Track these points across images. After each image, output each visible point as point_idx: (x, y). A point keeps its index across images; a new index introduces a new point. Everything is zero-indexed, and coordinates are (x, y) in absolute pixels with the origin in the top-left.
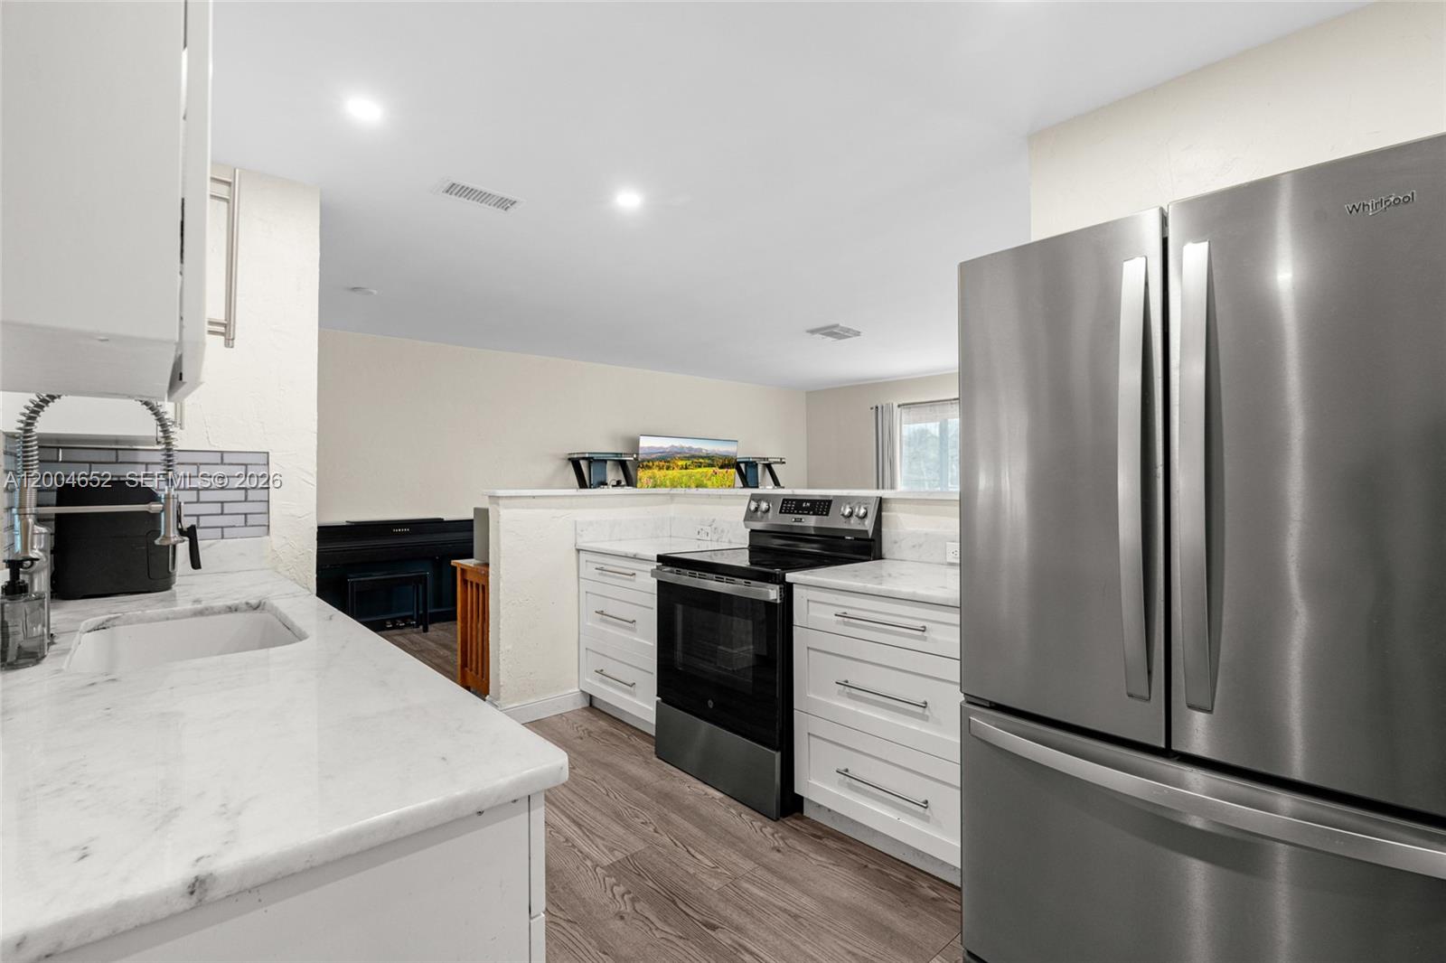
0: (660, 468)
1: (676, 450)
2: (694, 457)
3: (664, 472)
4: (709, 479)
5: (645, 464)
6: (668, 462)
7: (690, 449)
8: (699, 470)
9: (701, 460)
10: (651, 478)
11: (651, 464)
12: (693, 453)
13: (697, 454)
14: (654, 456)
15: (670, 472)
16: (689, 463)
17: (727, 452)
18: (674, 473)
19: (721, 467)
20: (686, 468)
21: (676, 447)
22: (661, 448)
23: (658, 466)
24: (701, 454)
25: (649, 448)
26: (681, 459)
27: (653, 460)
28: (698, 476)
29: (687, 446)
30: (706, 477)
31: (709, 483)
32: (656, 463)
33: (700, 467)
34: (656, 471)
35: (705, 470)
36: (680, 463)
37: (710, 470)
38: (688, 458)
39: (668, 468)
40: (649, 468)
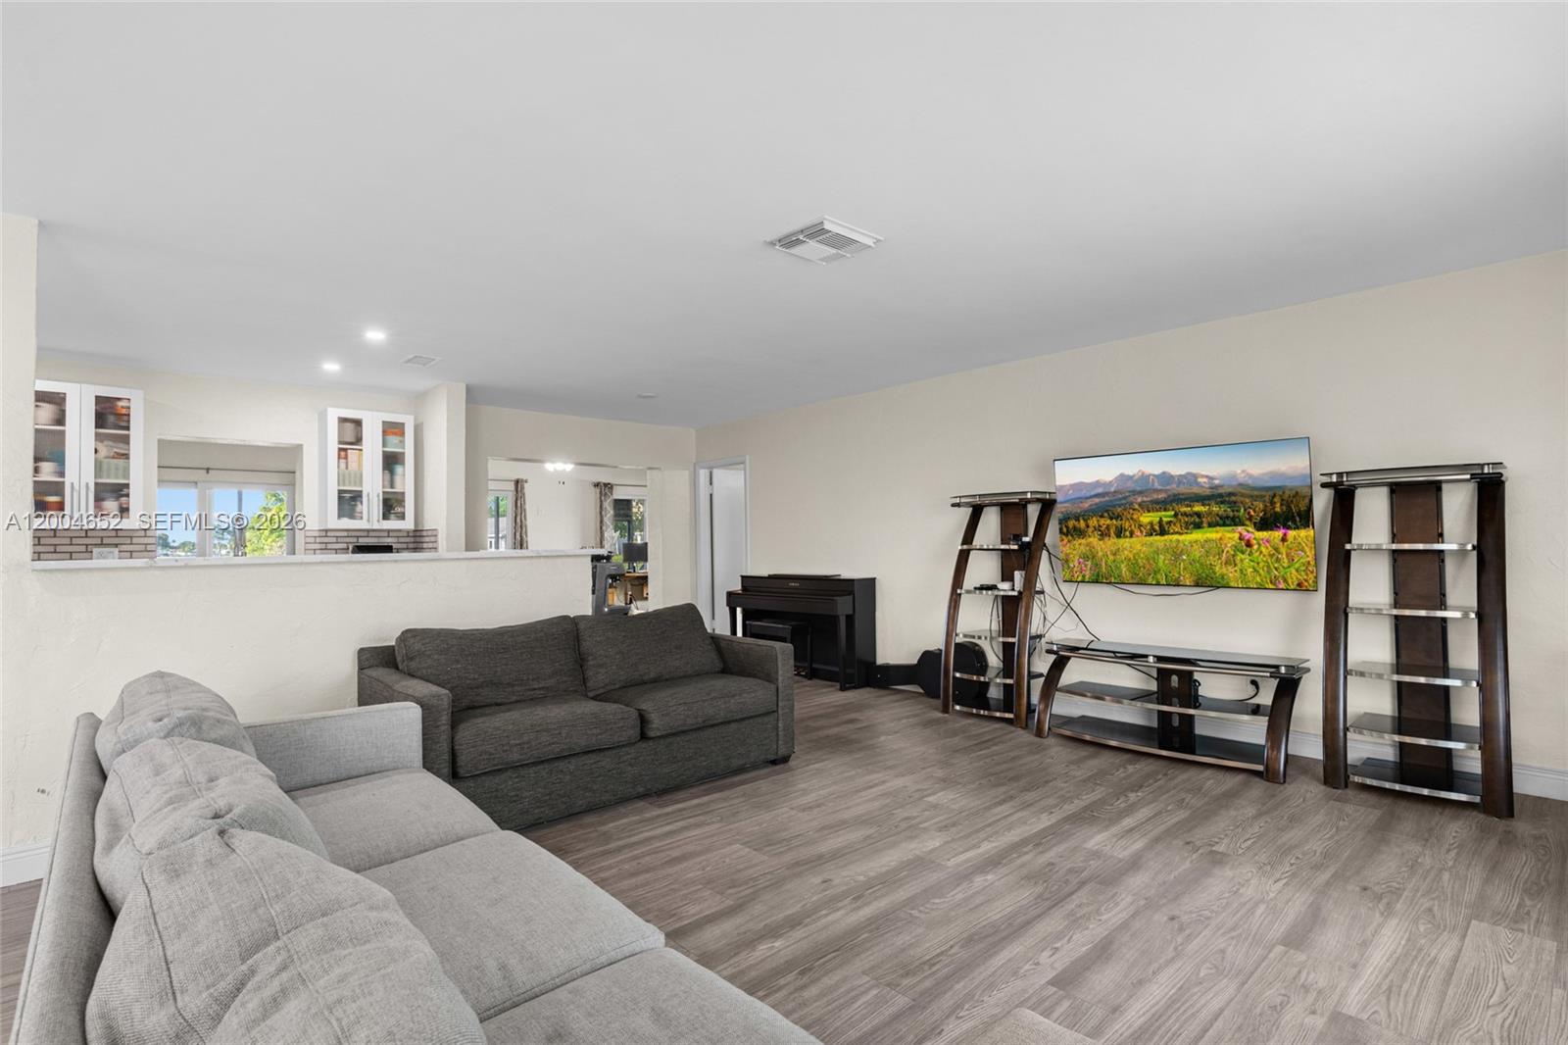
0: (1104, 534)
1: (1130, 485)
2: (1176, 499)
3: (1112, 542)
4: (1231, 561)
5: (1071, 523)
6: (1118, 517)
7: (1165, 477)
8: (1197, 535)
9: (1198, 508)
10: (1086, 557)
11: (1082, 524)
12: (1174, 488)
13: (1183, 489)
14: (1086, 505)
15: (1125, 542)
16: (1167, 516)
17: (1273, 475)
18: (1135, 546)
19: (1264, 524)
20: (1163, 532)
21: (1130, 478)
22: (1097, 484)
23: (1098, 528)
24: (1196, 490)
25: (1073, 486)
26: (1147, 508)
27: (1085, 515)
28: (1197, 553)
29: (1157, 472)
30: (1220, 554)
31: (1231, 573)
32: (1093, 522)
33: (1198, 526)
34: (1094, 540)
35: (1213, 534)
36: (1146, 518)
37: (1230, 536)
38: (1162, 505)
39: (1119, 533)
40: (1081, 533)
